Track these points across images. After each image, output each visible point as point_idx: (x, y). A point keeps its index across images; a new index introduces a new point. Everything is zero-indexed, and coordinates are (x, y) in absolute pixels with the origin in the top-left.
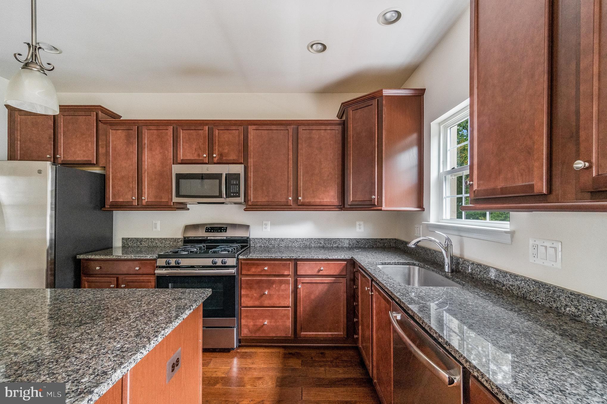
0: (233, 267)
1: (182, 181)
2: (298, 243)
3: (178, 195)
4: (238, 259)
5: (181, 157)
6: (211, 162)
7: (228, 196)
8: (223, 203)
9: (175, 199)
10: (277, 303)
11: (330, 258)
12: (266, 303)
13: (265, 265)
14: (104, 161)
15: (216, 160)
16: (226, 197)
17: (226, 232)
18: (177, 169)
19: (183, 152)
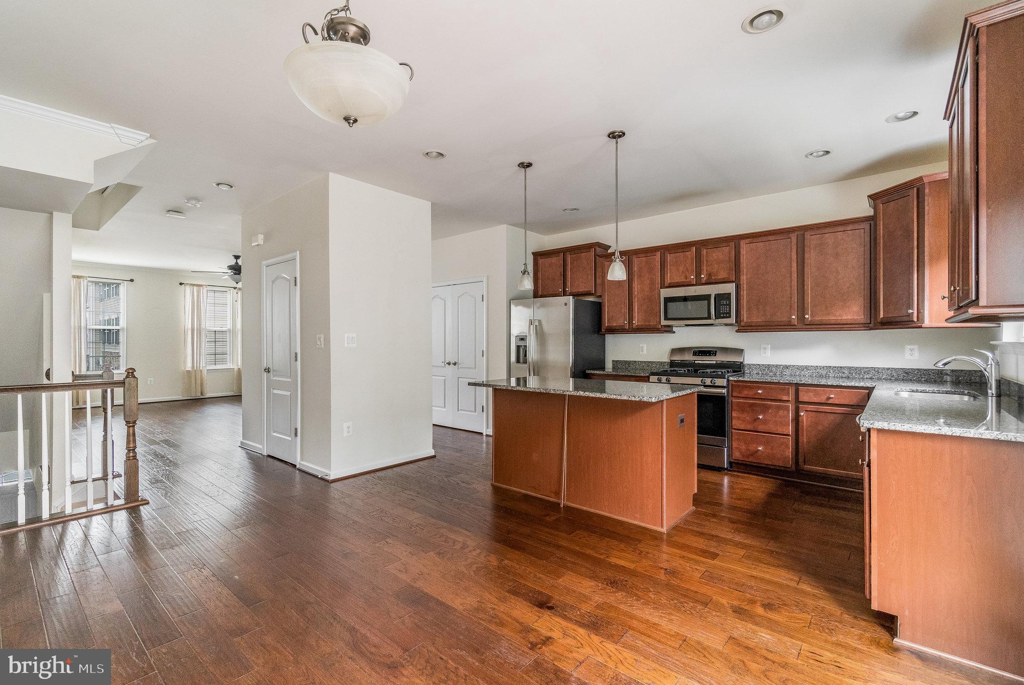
0: (723, 387)
1: (670, 305)
2: (808, 371)
3: (666, 318)
4: (728, 381)
5: (668, 281)
6: (699, 283)
7: (716, 318)
8: (712, 325)
9: (664, 322)
10: (774, 430)
11: (843, 385)
12: (761, 428)
13: (759, 388)
14: (600, 290)
15: (703, 281)
16: (715, 319)
17: (715, 355)
18: (665, 293)
19: (670, 276)
